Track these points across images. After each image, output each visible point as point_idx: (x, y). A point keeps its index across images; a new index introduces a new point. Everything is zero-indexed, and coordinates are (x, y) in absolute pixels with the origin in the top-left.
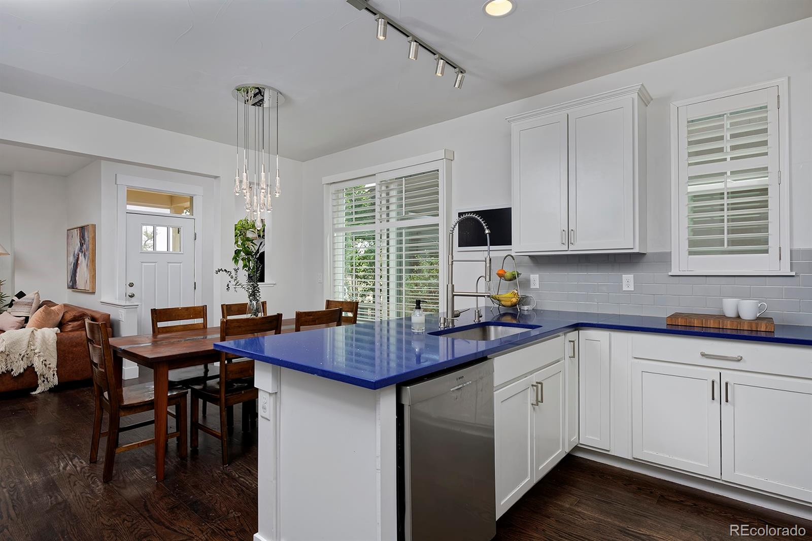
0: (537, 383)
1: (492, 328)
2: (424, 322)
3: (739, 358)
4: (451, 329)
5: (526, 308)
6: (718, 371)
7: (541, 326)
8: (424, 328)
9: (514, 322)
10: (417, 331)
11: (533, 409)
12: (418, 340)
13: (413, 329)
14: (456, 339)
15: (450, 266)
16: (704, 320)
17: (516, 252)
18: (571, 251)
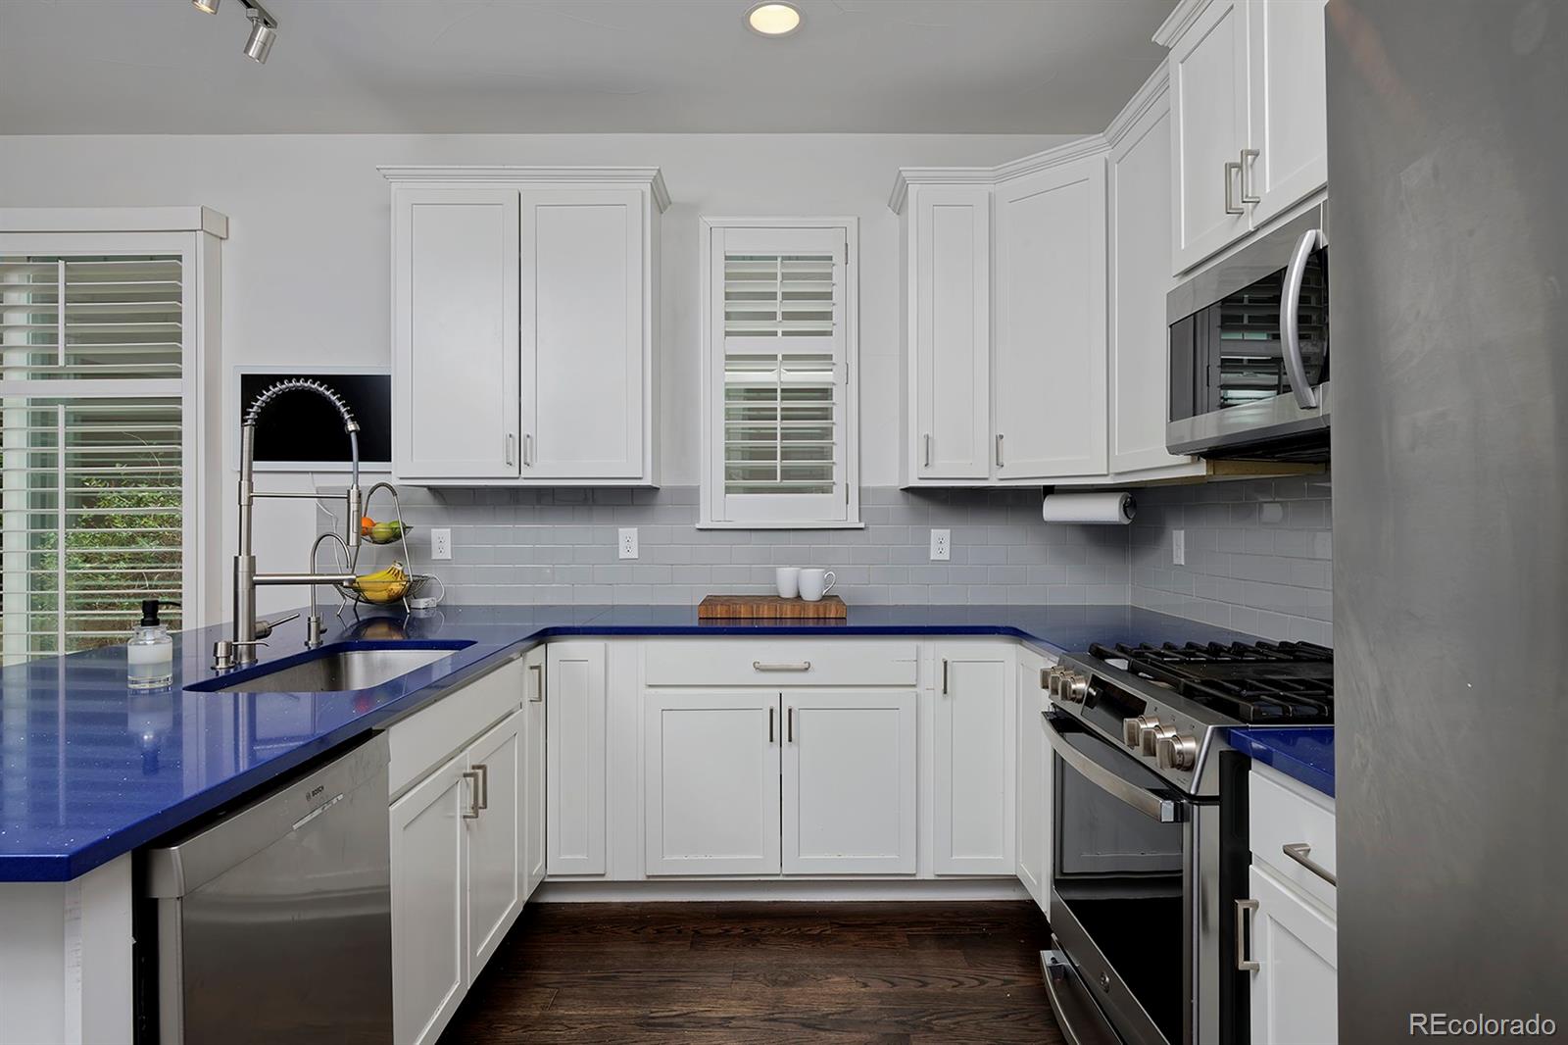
0: (474, 767)
1: (357, 658)
2: (170, 658)
3: (807, 666)
4: (245, 670)
5: (422, 603)
6: (777, 691)
7: (475, 643)
8: (170, 676)
9: (397, 637)
10: (148, 686)
11: (465, 828)
12: (151, 709)
13: (133, 682)
14: (262, 692)
15: (244, 509)
16: (755, 607)
17: (401, 478)
18: (525, 479)
